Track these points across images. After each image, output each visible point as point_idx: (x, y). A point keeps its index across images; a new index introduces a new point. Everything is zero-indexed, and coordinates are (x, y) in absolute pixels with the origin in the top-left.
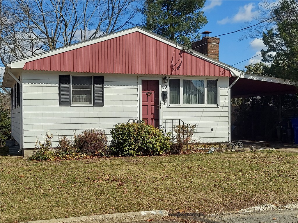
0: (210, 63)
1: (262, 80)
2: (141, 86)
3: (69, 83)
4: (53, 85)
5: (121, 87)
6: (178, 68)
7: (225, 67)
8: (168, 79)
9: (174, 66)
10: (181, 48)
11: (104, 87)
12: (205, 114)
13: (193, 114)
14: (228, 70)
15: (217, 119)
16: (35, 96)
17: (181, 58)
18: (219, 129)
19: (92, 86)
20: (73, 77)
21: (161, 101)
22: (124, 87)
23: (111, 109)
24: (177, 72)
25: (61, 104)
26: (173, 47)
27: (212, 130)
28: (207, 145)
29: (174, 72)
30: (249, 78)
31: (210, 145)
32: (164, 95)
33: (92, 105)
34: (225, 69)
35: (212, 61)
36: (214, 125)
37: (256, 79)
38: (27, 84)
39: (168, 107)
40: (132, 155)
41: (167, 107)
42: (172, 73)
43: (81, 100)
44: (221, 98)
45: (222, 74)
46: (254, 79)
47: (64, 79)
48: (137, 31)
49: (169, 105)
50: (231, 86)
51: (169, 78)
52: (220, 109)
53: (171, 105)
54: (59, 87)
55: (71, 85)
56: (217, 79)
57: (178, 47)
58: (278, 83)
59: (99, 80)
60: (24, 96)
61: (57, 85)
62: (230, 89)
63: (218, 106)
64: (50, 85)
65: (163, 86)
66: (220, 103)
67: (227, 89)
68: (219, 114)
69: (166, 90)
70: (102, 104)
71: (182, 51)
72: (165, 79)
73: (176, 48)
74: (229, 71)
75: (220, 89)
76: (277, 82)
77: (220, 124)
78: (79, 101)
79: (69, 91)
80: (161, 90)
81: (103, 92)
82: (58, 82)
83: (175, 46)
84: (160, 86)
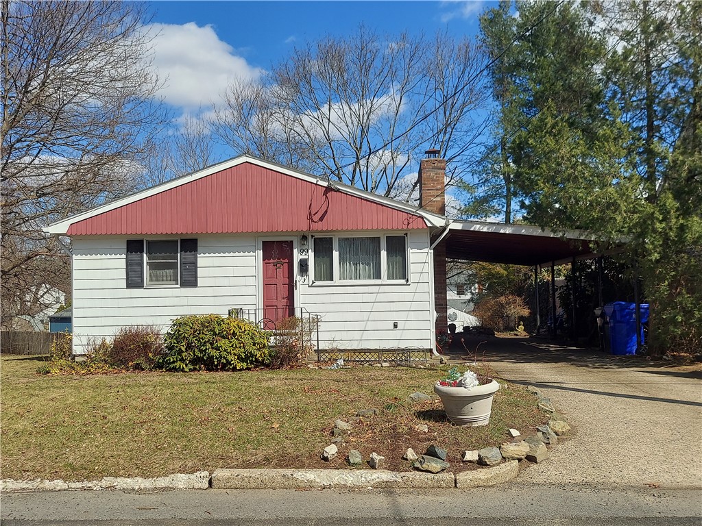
0: (382, 205)
1: (502, 231)
2: (261, 252)
3: (142, 251)
4: (118, 256)
5: (227, 254)
6: (321, 219)
7: (412, 211)
8: (310, 237)
9: (314, 214)
10: (325, 184)
11: (198, 255)
12: (381, 297)
13: (359, 298)
14: (419, 217)
15: (407, 306)
16: (91, 274)
17: (327, 200)
18: (409, 325)
19: (179, 254)
20: (149, 242)
21: (298, 277)
22: (232, 254)
23: (209, 291)
24: (320, 226)
25: (130, 285)
26: (312, 183)
27: (395, 326)
28: (354, 353)
29: (314, 227)
30: (472, 229)
31: (365, 353)
32: (304, 266)
33: (179, 286)
34: (413, 215)
35: (385, 202)
36: (403, 316)
37: (488, 229)
38: (79, 257)
39: (311, 286)
40: (183, 370)
41: (309, 286)
42: (310, 228)
43: (165, 278)
44: (412, 268)
45: (409, 223)
46: (484, 230)
47: (134, 246)
48: (247, 162)
49: (313, 282)
50: (434, 245)
51: (312, 236)
52: (412, 288)
53: (317, 283)
54: (127, 259)
55: (145, 255)
56: (406, 234)
57: (320, 183)
58: (537, 235)
59: (190, 245)
60: (76, 275)
61: (124, 256)
62: (432, 251)
63: (407, 281)
64: (113, 256)
65: (301, 251)
66: (412, 278)
67: (426, 250)
68: (409, 297)
69: (306, 257)
70: (194, 284)
71: (328, 189)
72: (304, 238)
73: (316, 184)
74: (422, 218)
75: (411, 251)
76: (534, 234)
77: (412, 316)
78: (161, 279)
79: (141, 264)
80: (297, 256)
81: (195, 263)
82: (125, 250)
83: (314, 181)
84: (295, 251)
